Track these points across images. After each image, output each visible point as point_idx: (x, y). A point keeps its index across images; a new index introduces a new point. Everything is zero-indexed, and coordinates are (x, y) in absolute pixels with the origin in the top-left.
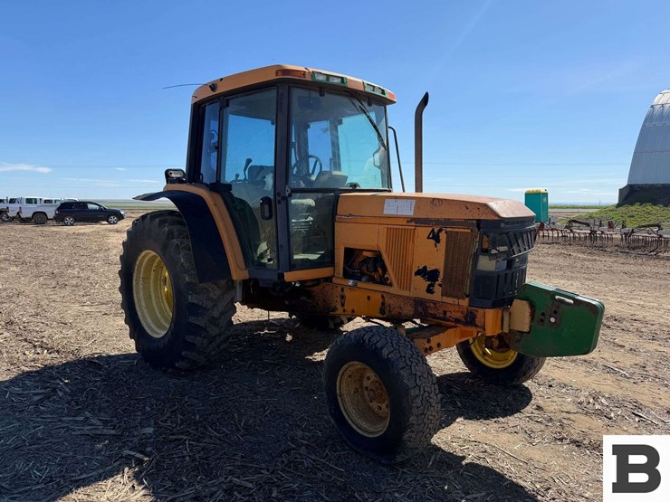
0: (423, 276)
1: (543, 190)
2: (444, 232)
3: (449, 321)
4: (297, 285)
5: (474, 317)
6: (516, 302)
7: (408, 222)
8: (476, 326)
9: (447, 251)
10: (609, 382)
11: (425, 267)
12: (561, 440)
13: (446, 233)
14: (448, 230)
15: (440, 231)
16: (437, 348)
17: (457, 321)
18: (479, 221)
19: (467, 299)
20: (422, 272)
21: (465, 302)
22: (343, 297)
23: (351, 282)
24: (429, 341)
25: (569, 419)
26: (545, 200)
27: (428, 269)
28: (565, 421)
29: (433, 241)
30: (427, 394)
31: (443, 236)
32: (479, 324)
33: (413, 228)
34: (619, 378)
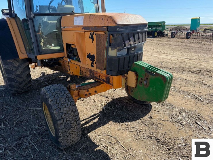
0: (89, 58)
1: (198, 18)
2: (94, 34)
3: (101, 80)
4: (46, 61)
5: (109, 79)
6: (130, 72)
7: (82, 29)
8: (110, 84)
9: (97, 45)
10: (192, 103)
11: (90, 54)
12: (151, 137)
13: (96, 35)
14: (96, 33)
15: (93, 33)
16: (94, 93)
17: (104, 80)
18: (107, 27)
19: (105, 71)
20: (89, 56)
21: (104, 72)
22: (69, 66)
23: (69, 60)
24: (88, 91)
25: (162, 124)
26: (199, 21)
27: (91, 55)
28: (159, 126)
29: (91, 39)
30: (69, 122)
31: (94, 36)
32: (111, 83)
33: (83, 32)
34: (197, 101)
